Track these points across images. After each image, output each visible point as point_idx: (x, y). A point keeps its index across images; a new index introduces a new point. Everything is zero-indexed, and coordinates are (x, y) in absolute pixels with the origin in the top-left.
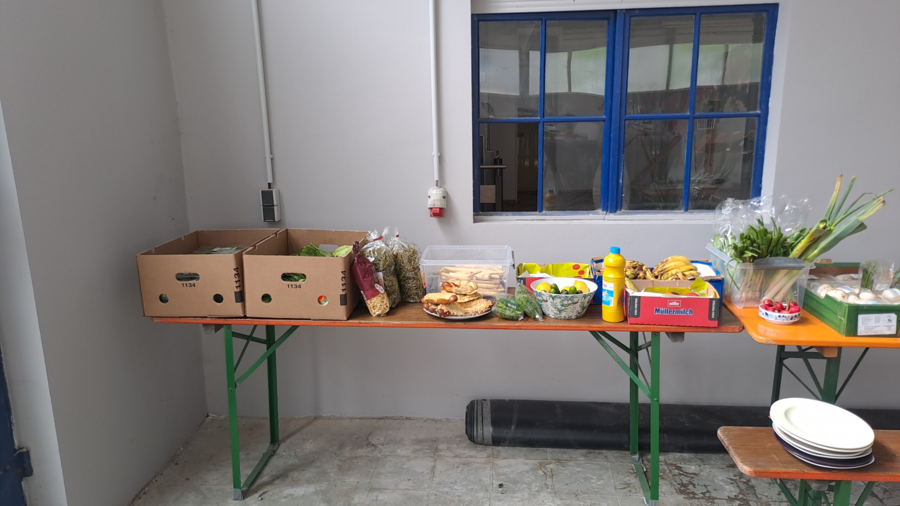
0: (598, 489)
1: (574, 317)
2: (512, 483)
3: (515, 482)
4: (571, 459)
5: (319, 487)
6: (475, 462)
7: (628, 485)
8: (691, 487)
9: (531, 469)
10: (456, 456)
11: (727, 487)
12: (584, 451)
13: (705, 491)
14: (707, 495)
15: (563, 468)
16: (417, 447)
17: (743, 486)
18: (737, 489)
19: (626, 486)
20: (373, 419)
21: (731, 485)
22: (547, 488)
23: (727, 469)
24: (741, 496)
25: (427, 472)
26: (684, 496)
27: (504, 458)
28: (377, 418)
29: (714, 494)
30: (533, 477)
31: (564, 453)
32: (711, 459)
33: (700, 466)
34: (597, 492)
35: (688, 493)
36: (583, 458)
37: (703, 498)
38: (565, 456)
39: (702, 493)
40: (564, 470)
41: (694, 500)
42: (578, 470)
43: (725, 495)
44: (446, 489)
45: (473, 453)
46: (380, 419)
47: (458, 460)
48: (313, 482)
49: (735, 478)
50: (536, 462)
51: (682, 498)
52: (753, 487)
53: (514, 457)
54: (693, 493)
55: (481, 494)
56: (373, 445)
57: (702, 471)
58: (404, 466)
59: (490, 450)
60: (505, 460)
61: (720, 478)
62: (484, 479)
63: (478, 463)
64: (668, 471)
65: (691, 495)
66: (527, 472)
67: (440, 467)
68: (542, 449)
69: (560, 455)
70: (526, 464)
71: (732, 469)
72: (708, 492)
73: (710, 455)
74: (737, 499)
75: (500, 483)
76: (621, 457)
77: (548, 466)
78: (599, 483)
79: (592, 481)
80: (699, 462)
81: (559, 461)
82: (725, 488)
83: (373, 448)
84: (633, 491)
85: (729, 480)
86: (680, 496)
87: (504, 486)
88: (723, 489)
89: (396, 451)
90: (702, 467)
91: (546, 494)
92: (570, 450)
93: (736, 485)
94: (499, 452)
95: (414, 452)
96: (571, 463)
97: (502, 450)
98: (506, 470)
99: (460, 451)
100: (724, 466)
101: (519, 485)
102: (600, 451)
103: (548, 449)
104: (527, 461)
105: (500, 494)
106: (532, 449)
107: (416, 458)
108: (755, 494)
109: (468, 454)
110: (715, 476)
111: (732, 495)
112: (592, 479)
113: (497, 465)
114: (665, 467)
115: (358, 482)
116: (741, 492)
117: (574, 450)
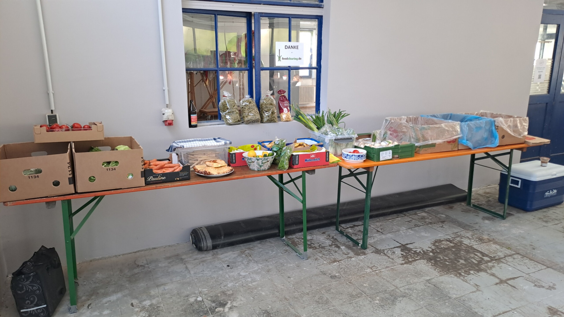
0: (274, 255)
1: (267, 169)
2: (233, 263)
3: (234, 263)
4: (255, 246)
5: (124, 293)
6: (207, 260)
7: (287, 251)
8: (312, 245)
9: (238, 255)
10: (195, 259)
11: (326, 241)
12: (258, 242)
13: (319, 245)
14: (321, 246)
15: (253, 251)
16: (169, 261)
17: (332, 240)
18: (331, 241)
19: (286, 251)
20: (131, 253)
21: (328, 240)
22: (251, 261)
23: (322, 234)
24: (333, 243)
25: (184, 270)
26: (312, 249)
27: (222, 254)
28: (134, 253)
29: (323, 245)
30: (241, 258)
31: (250, 245)
32: (314, 232)
33: (311, 236)
34: (275, 257)
35: (313, 248)
36: (260, 245)
37: (319, 248)
38: (251, 246)
39: (318, 246)
40: (254, 252)
41: (317, 249)
42: (261, 250)
43: (328, 244)
44: (200, 275)
45: (203, 256)
46: (135, 252)
47: (197, 261)
48: (118, 292)
49: (327, 237)
50: (238, 252)
51: (311, 250)
52: (336, 239)
53: (226, 252)
54: (315, 247)
55: (221, 272)
56: (141, 266)
57: (313, 238)
58: (169, 271)
59: (211, 253)
60: (223, 255)
61: (322, 239)
62: (218, 265)
63: (209, 259)
64: (300, 241)
65: (315, 248)
66: (237, 257)
67: (189, 266)
68: (238, 245)
69: (248, 246)
70: (234, 254)
71: (324, 234)
72: (320, 245)
73: (313, 230)
74: (333, 245)
75: (228, 264)
76: (276, 240)
77: (245, 252)
78: (273, 253)
79: (270, 253)
80: (310, 235)
81: (249, 249)
82: (326, 242)
83: (143, 267)
84: (290, 252)
85: (326, 239)
86: (310, 249)
87: (230, 266)
88: (326, 243)
89: (159, 265)
90: (312, 236)
91: (252, 264)
92: (251, 243)
93: (329, 240)
94: (217, 252)
95: (170, 263)
96: (256, 248)
97: (218, 251)
98: (226, 259)
99: (195, 257)
100: (321, 234)
101: (237, 263)
102: (266, 240)
103: (241, 245)
104: (234, 252)
105: (230, 270)
106: (233, 247)
107: (173, 265)
108: (338, 241)
109: (201, 257)
110: (319, 238)
111: (330, 244)
112: (269, 252)
113: (220, 258)
114: (298, 240)
115: (147, 285)
116: (333, 242)
117: (253, 242)
